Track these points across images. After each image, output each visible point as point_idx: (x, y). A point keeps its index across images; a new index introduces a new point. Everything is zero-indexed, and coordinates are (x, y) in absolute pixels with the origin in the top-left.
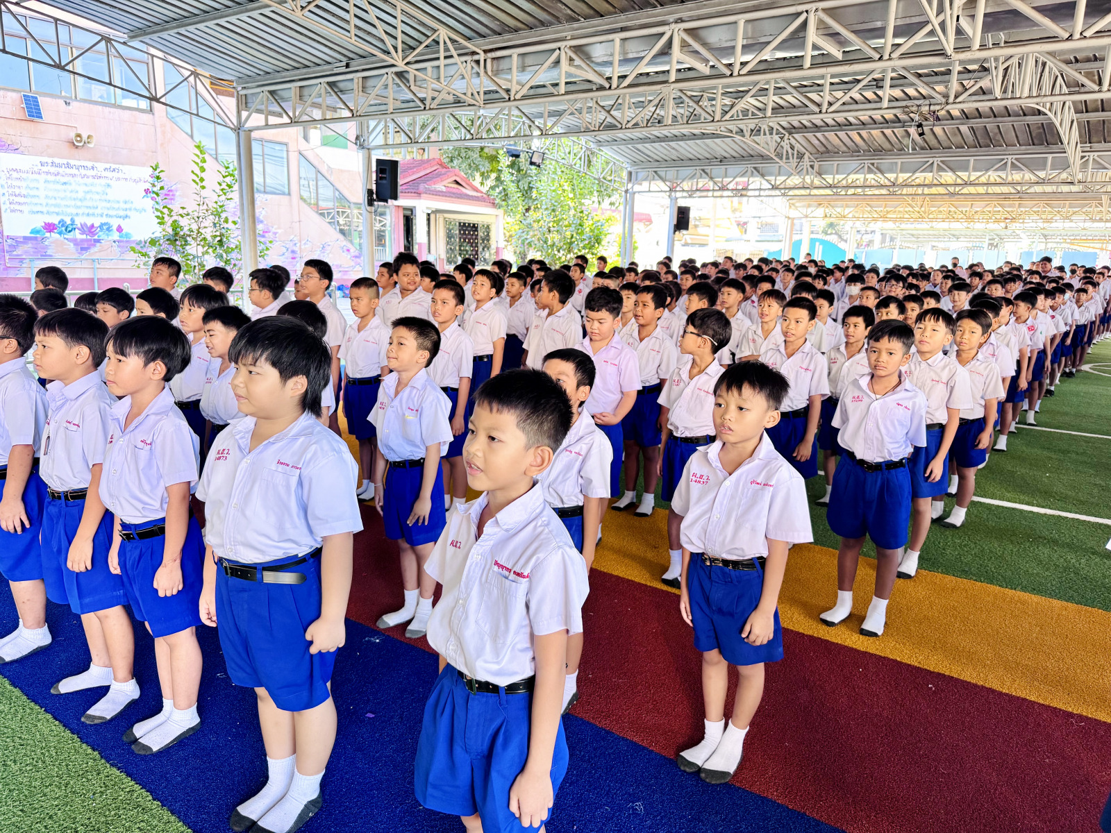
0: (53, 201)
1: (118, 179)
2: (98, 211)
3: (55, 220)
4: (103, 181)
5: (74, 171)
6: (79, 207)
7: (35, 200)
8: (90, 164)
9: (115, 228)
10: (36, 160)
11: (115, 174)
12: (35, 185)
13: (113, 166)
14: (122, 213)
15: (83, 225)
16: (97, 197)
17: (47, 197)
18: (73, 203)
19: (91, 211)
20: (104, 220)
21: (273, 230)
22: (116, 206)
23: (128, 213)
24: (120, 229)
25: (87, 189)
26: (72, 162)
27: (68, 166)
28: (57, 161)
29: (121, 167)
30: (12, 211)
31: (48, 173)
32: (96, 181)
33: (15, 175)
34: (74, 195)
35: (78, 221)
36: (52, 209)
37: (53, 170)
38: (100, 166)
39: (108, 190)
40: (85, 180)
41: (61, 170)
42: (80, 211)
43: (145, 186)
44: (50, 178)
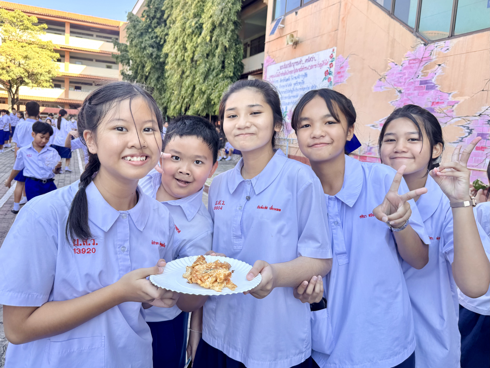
1: (312, 67)
4: (303, 73)
5: (292, 69)
10: (279, 66)
11: (311, 63)
13: (311, 56)
16: (299, 87)
25: (294, 81)
26: (293, 61)
27: (290, 65)
28: (286, 63)
29: (314, 55)
31: (282, 74)
32: (301, 72)
34: (290, 88)
37: (283, 70)
38: (304, 58)
39: (306, 80)
40: (297, 74)
41: (287, 70)
43: (326, 68)
44: (282, 77)
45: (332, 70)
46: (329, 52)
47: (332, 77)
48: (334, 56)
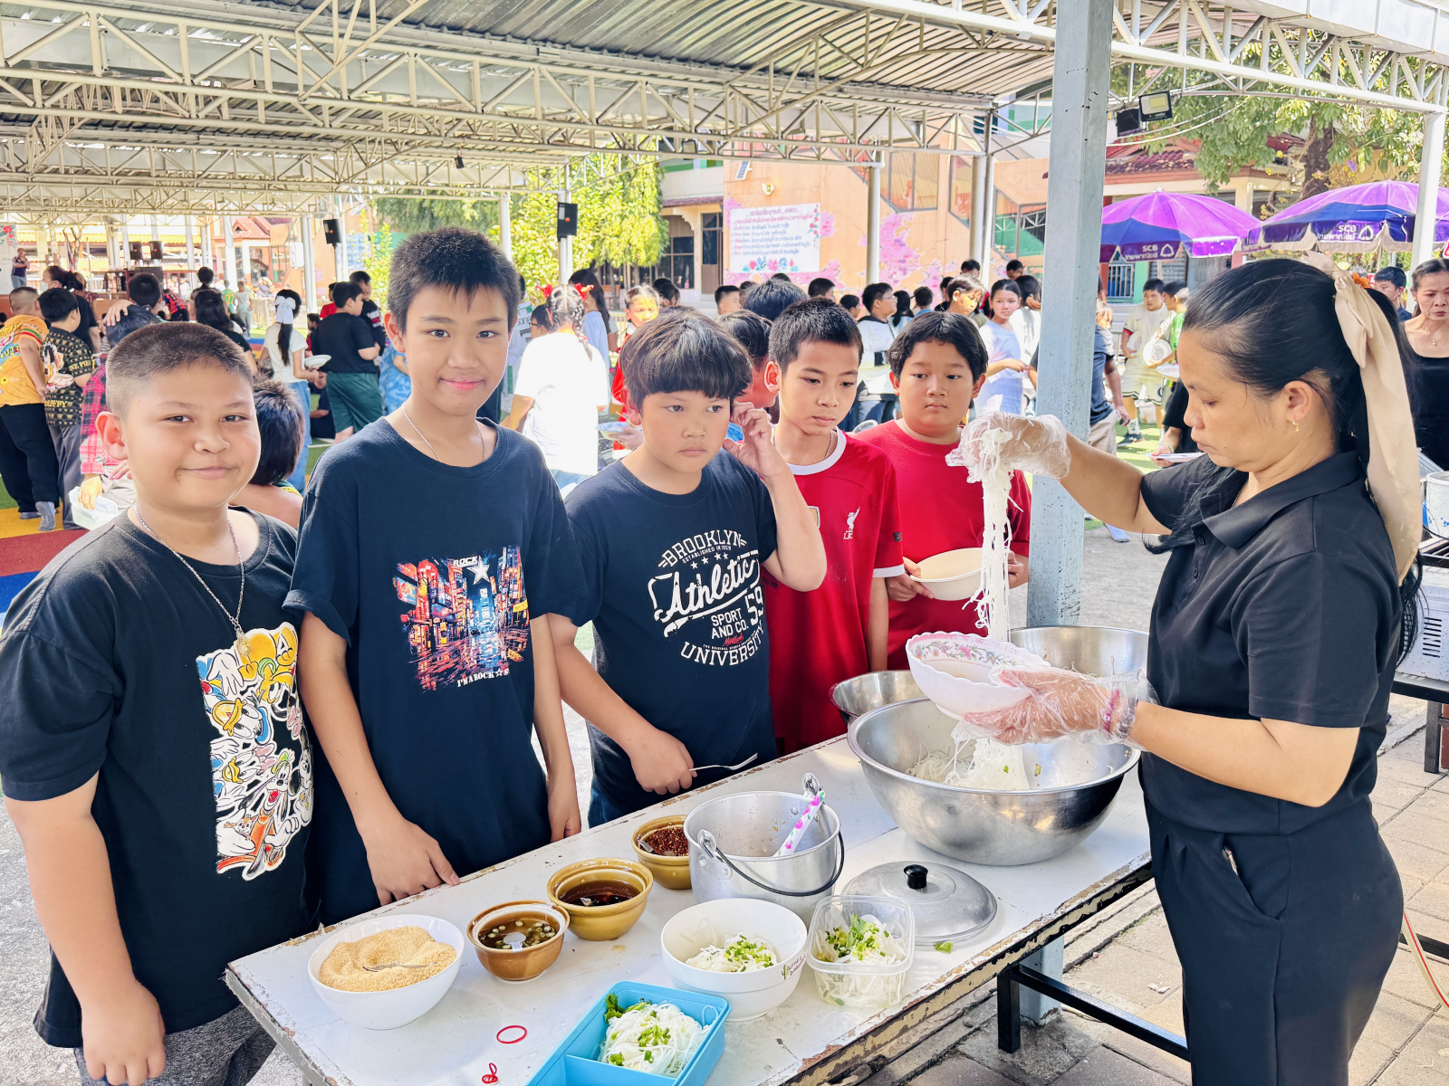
0: (755, 244)
1: (794, 218)
2: (779, 249)
3: (755, 258)
4: (784, 222)
5: (768, 216)
6: (768, 246)
7: (747, 244)
8: (776, 208)
9: (788, 263)
10: (748, 211)
11: (792, 214)
12: (746, 232)
13: (791, 207)
14: (794, 248)
15: (770, 261)
16: (779, 236)
17: (753, 241)
18: (765, 243)
19: (775, 249)
20: (782, 256)
21: (915, 253)
22: (790, 242)
23: (798, 248)
24: (792, 264)
25: (774, 230)
26: (769, 209)
27: (765, 212)
28: (760, 209)
30: (736, 253)
31: (754, 221)
32: (781, 222)
33: (739, 225)
34: (766, 237)
35: (769, 257)
36: (755, 250)
37: (756, 217)
38: (784, 208)
39: (787, 229)
40: (775, 223)
41: (761, 217)
42: (769, 250)
43: (811, 221)
44: (756, 225)
45: (818, 223)
46: (813, 206)
47: (818, 230)
48: (819, 210)
